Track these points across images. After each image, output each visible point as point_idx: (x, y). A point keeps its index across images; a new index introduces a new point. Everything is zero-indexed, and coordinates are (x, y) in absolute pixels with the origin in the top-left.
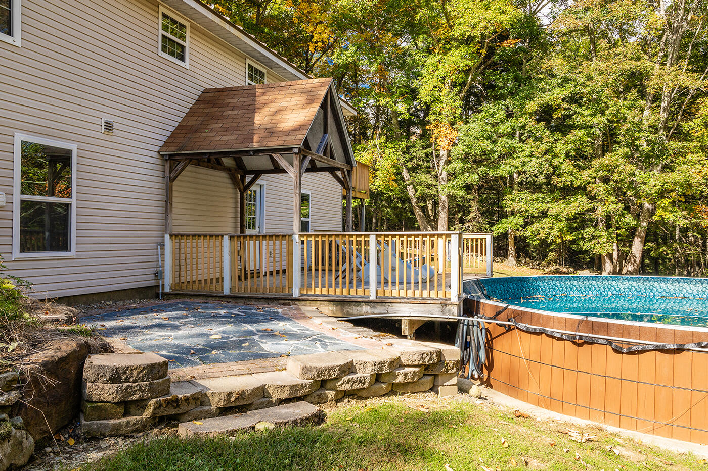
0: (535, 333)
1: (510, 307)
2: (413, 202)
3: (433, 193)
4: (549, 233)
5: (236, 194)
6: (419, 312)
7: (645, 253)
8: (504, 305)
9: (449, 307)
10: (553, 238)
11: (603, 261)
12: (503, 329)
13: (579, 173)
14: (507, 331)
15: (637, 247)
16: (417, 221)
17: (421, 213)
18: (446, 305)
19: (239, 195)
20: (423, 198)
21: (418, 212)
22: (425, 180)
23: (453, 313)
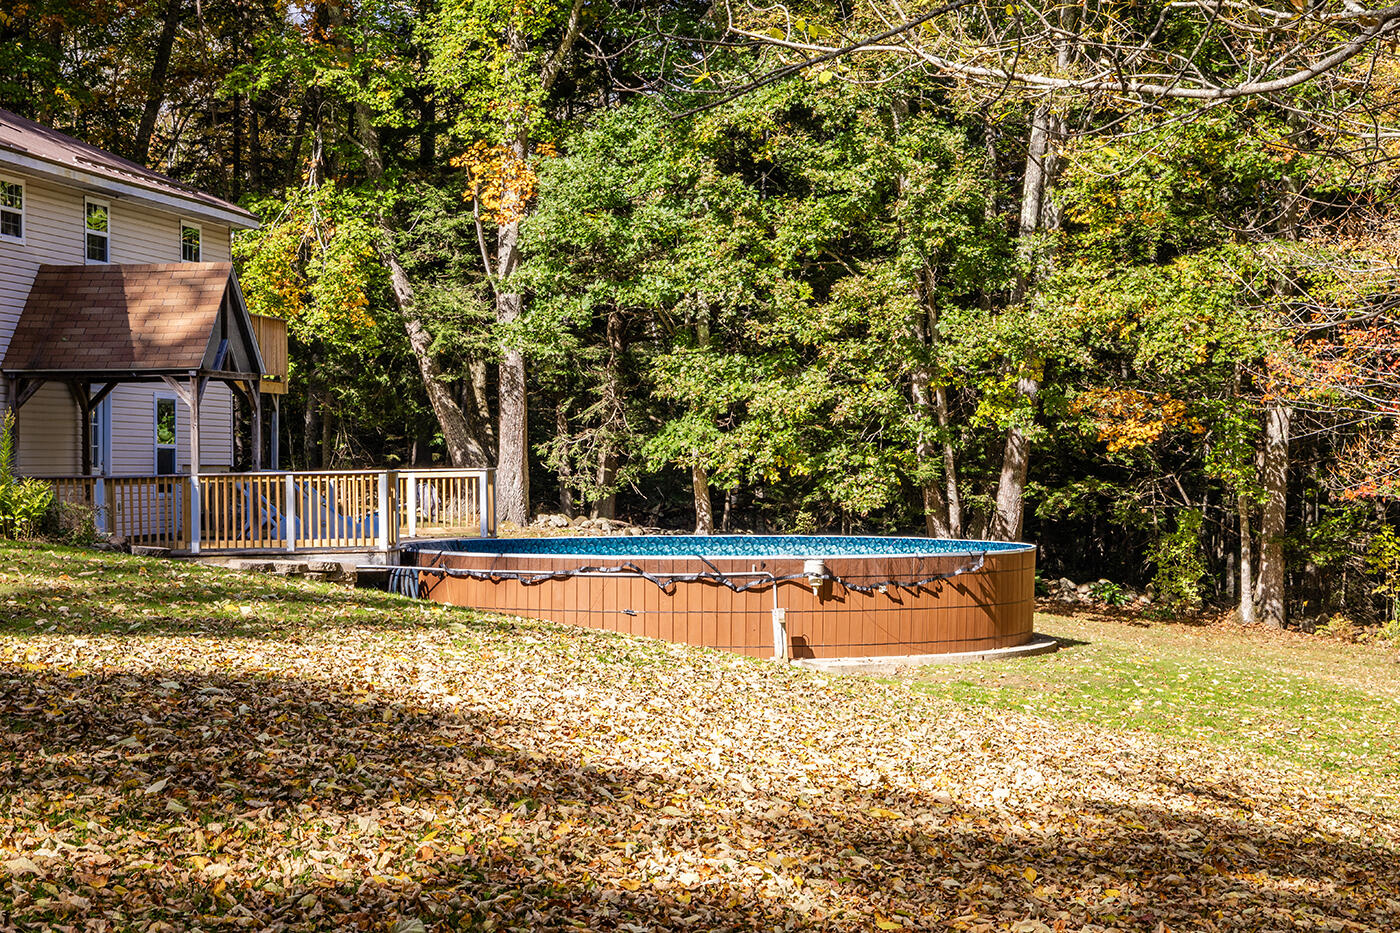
1: (443, 553)
2: (425, 368)
3: (481, 344)
4: (752, 458)
5: (75, 413)
8: (438, 552)
9: (377, 556)
10: (761, 472)
14: (441, 580)
15: (1009, 494)
16: (439, 429)
17: (451, 404)
19: (80, 416)
20: (450, 359)
21: (441, 400)
22: (456, 305)
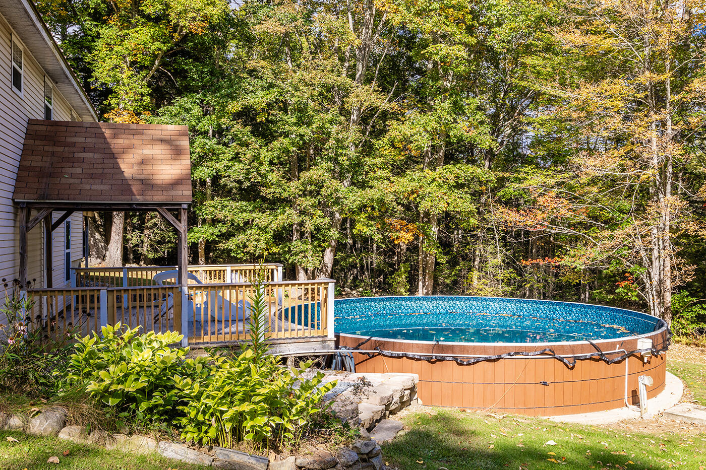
0: (399, 357)
1: (373, 338)
6: (303, 349)
8: (368, 338)
9: (328, 343)
11: (297, 271)
12: (366, 357)
13: (288, 184)
14: (371, 358)
15: (329, 257)
18: (325, 341)
23: (331, 349)
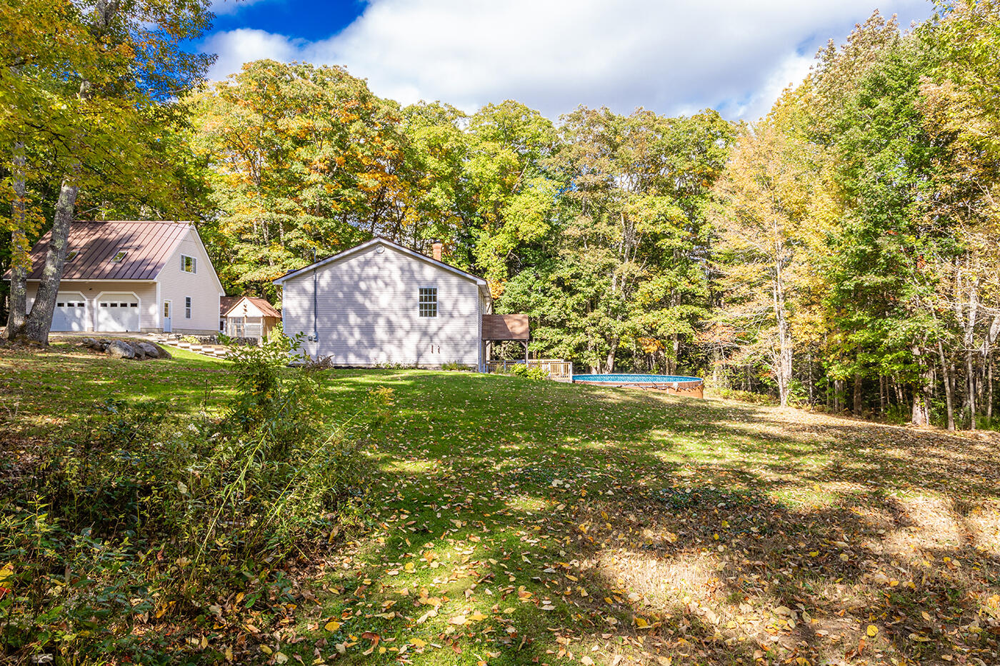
7: (615, 364)
15: (610, 361)
